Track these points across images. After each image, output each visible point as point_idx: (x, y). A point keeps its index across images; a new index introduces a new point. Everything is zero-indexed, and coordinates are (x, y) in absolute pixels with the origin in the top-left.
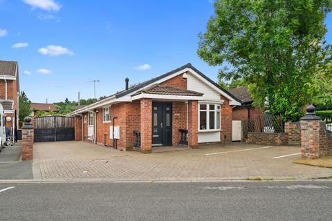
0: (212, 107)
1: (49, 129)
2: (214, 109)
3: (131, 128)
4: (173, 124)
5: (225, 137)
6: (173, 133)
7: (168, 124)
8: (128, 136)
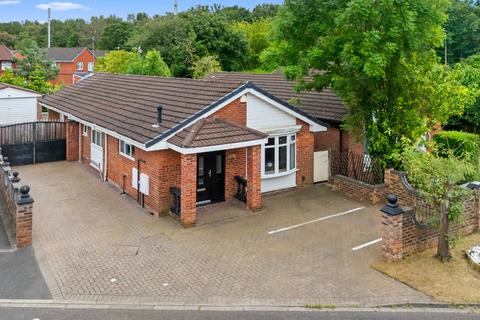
0: (283, 140)
1: (25, 144)
2: (285, 142)
3: (166, 183)
4: (227, 171)
5: (303, 178)
6: (227, 183)
7: (219, 171)
8: (162, 195)
